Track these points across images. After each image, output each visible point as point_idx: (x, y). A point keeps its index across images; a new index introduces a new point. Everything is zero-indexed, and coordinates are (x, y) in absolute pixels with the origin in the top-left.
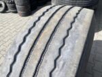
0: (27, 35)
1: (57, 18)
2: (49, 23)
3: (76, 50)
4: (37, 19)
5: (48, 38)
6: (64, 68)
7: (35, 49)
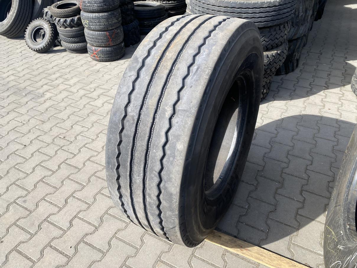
0: (152, 48)
1: (191, 27)
2: (181, 33)
3: (211, 56)
4: (164, 29)
5: (180, 48)
6: (199, 71)
7: (164, 59)
